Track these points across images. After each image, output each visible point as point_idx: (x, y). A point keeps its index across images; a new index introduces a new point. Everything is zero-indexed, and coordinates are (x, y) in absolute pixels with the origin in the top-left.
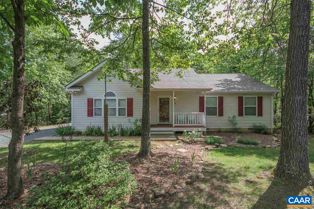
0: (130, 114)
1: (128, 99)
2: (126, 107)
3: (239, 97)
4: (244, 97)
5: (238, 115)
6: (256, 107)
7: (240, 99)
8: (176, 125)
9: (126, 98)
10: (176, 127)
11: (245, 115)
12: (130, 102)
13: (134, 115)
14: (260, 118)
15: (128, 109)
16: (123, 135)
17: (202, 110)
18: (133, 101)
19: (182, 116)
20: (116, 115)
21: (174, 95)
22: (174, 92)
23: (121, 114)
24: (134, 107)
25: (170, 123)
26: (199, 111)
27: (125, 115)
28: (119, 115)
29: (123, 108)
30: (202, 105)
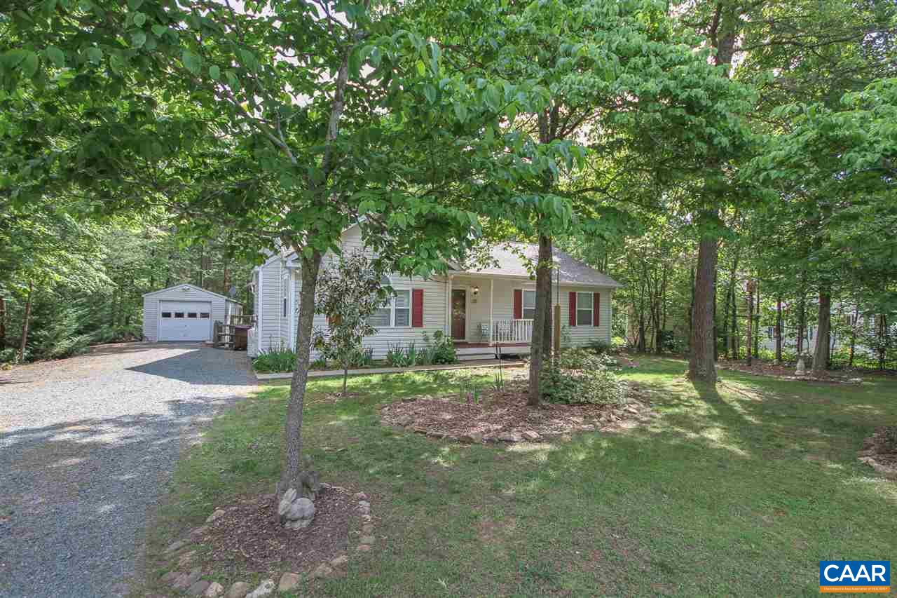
0: (418, 322)
1: (414, 291)
2: (410, 308)
3: (570, 293)
4: (577, 292)
5: (568, 325)
6: (591, 311)
7: (572, 295)
8: (495, 342)
9: (410, 289)
10: (495, 345)
11: (578, 323)
12: (418, 296)
13: (424, 323)
14: (596, 328)
15: (415, 310)
16: (421, 363)
17: (518, 314)
18: (424, 294)
19: (508, 326)
20: (389, 324)
21: (492, 287)
22: (492, 281)
23: (400, 322)
24: (424, 308)
25: (467, 340)
26: (513, 316)
27: (408, 325)
28: (396, 325)
29: (405, 310)
30: (518, 306)
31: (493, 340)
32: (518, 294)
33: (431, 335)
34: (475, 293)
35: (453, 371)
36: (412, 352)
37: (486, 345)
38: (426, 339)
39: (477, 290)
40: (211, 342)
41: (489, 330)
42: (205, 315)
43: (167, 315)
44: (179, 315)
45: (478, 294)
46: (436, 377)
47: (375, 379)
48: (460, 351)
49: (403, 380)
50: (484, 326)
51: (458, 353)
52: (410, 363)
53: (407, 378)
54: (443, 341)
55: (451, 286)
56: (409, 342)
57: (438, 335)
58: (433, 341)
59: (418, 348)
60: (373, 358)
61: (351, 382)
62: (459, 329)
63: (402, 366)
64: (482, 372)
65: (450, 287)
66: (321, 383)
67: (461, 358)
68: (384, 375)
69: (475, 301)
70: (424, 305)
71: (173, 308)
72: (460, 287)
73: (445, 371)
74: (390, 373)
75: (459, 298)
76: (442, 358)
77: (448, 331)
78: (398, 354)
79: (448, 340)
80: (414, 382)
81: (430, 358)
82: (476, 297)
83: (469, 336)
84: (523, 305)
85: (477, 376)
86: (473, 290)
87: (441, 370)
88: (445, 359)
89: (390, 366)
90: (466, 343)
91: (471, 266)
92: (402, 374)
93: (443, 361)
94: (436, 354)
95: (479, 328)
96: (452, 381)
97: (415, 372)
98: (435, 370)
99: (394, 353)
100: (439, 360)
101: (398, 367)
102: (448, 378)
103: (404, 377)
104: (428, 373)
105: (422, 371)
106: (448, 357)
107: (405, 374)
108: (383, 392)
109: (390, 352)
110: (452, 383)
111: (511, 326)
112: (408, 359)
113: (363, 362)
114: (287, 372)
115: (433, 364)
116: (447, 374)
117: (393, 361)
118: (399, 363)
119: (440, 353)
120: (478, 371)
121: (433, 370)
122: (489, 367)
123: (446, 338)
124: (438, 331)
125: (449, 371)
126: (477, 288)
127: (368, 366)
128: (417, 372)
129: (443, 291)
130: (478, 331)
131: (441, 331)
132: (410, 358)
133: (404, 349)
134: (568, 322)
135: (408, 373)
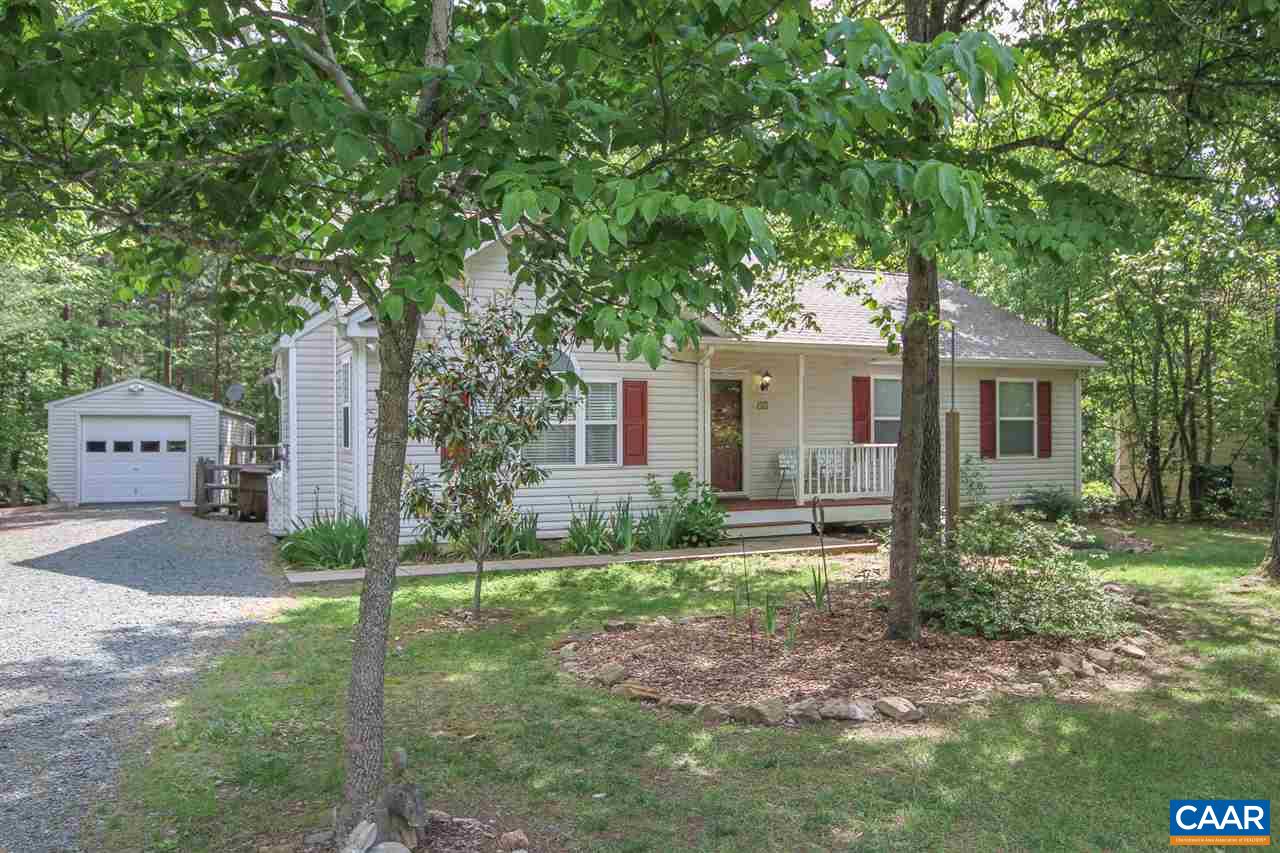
0: (636, 453)
1: (627, 384)
2: (619, 422)
3: (982, 382)
4: (999, 380)
5: (978, 455)
6: (1032, 422)
7: (987, 388)
8: (810, 497)
9: (619, 381)
10: (808, 504)
11: (1002, 453)
12: (636, 395)
13: (650, 456)
14: (1045, 463)
15: (630, 428)
16: (644, 545)
17: (861, 434)
18: (650, 391)
19: (840, 459)
20: (573, 460)
21: (802, 372)
22: (801, 359)
23: (597, 454)
24: (650, 423)
25: (746, 492)
26: (851, 437)
27: (615, 460)
28: (587, 461)
29: (606, 427)
30: (861, 413)
31: (806, 492)
32: (861, 386)
33: (665, 481)
34: (764, 387)
35: (716, 562)
36: (624, 520)
37: (791, 504)
38: (656, 492)
39: (767, 379)
40: (191, 504)
41: (797, 468)
42: (177, 446)
43: (96, 447)
44: (123, 447)
45: (771, 389)
46: (680, 576)
47: (545, 581)
48: (732, 518)
49: (607, 584)
50: (784, 461)
51: (726, 521)
52: (620, 546)
53: (614, 578)
54: (693, 495)
55: (708, 371)
56: (616, 498)
57: (681, 482)
58: (670, 494)
59: (636, 516)
60: (539, 535)
61: (491, 588)
62: (728, 468)
63: (603, 551)
64: (783, 563)
65: (707, 374)
66: (425, 591)
67: (734, 534)
68: (563, 572)
69: (763, 405)
70: (649, 416)
71: (110, 433)
72: (727, 374)
73: (700, 562)
74: (578, 567)
75: (728, 398)
76: (691, 535)
77: (704, 473)
78: (593, 524)
79: (704, 493)
80: (628, 588)
81: (666, 534)
82: (765, 395)
83: (752, 483)
84: (872, 412)
85: (771, 572)
86: (759, 380)
87: (690, 560)
88: (698, 535)
89: (577, 552)
90: (745, 500)
91: (753, 325)
92: (603, 569)
93: (695, 539)
94: (678, 525)
95: (775, 465)
96: (715, 585)
97: (633, 565)
98: (677, 561)
99: (584, 523)
100: (686, 538)
101: (594, 554)
102: (706, 578)
103: (607, 577)
104: (662, 566)
105: (648, 562)
106: (704, 531)
107: (610, 570)
108: (561, 610)
109: (576, 521)
110: (716, 589)
111: (848, 460)
112: (616, 535)
113: (517, 543)
114: (354, 567)
115: (672, 548)
116: (703, 568)
117: (582, 541)
118: (596, 545)
119: (686, 523)
120: (773, 562)
121: (672, 561)
122: (799, 553)
123: (701, 489)
124: (681, 473)
125: (708, 563)
126: (767, 375)
127: (529, 552)
128: (636, 566)
129: (692, 384)
130: (771, 471)
131: (689, 474)
132: (620, 534)
133: (607, 515)
134: (978, 449)
135: (617, 567)
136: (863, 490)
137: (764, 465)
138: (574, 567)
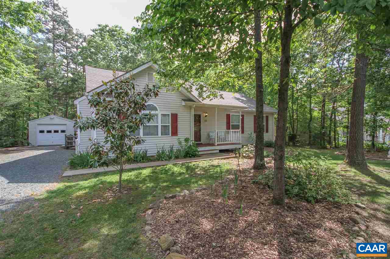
0: (175, 132)
1: (172, 114)
2: (170, 125)
3: (254, 116)
6: (264, 125)
8: (218, 143)
9: (170, 114)
10: (218, 145)
12: (175, 117)
13: (178, 133)
14: (267, 134)
15: (173, 126)
16: (177, 157)
17: (228, 128)
18: (178, 116)
19: (223, 134)
20: (157, 135)
21: (216, 112)
22: (216, 108)
23: (164, 133)
24: (178, 125)
25: (202, 142)
26: (226, 128)
27: (169, 135)
28: (162, 135)
29: (166, 126)
30: (228, 123)
31: (217, 142)
32: (228, 116)
33: (182, 140)
34: (206, 116)
35: (197, 163)
36: (171, 151)
37: (213, 145)
38: (180, 143)
39: (207, 114)
40: (64, 146)
41: (215, 136)
42: (63, 131)
43: (42, 132)
44: (49, 132)
45: (208, 116)
46: (188, 168)
47: (146, 172)
48: (200, 149)
49: (166, 172)
50: (211, 134)
51: (199, 150)
52: (170, 158)
53: (169, 169)
54: (190, 144)
55: (193, 112)
56: (170, 145)
57: (187, 140)
58: (184, 143)
59: (175, 149)
60: (148, 155)
62: (198, 136)
63: (166, 160)
64: (215, 162)
67: (200, 153)
68: (154, 168)
69: (206, 121)
70: (178, 123)
71: (46, 128)
72: (198, 113)
73: (193, 163)
74: (158, 166)
75: (198, 119)
76: (190, 154)
77: (192, 138)
78: (163, 152)
79: (193, 143)
80: (173, 173)
81: (183, 154)
82: (206, 118)
83: (203, 140)
84: (231, 122)
85: (213, 166)
86: (205, 114)
87: (190, 162)
88: (192, 155)
89: (158, 160)
90: (201, 144)
91: (207, 97)
92: (166, 166)
93: (191, 155)
94: (186, 152)
95: (209, 135)
96: (198, 171)
97: (174, 165)
98: (186, 163)
99: (160, 152)
100: (188, 155)
101: (163, 161)
102: (195, 168)
103: (167, 169)
104: (182, 165)
105: (178, 164)
106: (193, 153)
107: (168, 167)
108: (150, 185)
109: (158, 152)
110: (199, 172)
111: (225, 134)
112: (169, 155)
113: (141, 159)
114: (89, 168)
115: (185, 158)
116: (194, 165)
117: (160, 157)
118: (164, 158)
119: (188, 151)
120: (212, 162)
121: (185, 163)
122: (219, 159)
123: (192, 142)
124: (187, 138)
125: (195, 163)
126: (207, 113)
127: (145, 161)
128: (175, 165)
129: (189, 115)
130: (208, 137)
131: (189, 138)
132: (171, 155)
133: (167, 149)
134: (253, 131)
135: (169, 166)
136: (231, 141)
137: (206, 135)
138: (157, 166)
